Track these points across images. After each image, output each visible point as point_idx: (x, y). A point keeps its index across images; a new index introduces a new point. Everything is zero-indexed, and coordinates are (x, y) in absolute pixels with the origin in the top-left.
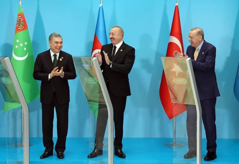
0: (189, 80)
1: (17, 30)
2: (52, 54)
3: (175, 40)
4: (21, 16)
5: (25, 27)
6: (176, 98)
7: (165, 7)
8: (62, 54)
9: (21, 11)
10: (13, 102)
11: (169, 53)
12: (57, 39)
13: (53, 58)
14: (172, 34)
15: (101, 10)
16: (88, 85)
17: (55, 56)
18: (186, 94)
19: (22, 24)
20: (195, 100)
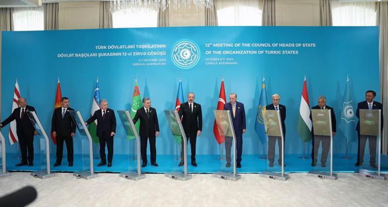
0: (229, 123)
1: (134, 95)
2: (145, 109)
3: (222, 100)
4: (137, 87)
5: (139, 93)
6: (223, 133)
7: (216, 81)
8: (151, 109)
9: (137, 84)
10: (132, 135)
11: (218, 108)
12: (148, 101)
13: (146, 111)
14: (220, 96)
15: (180, 84)
16: (173, 126)
17: (147, 110)
18: (228, 130)
19: (137, 92)
20: (232, 134)
